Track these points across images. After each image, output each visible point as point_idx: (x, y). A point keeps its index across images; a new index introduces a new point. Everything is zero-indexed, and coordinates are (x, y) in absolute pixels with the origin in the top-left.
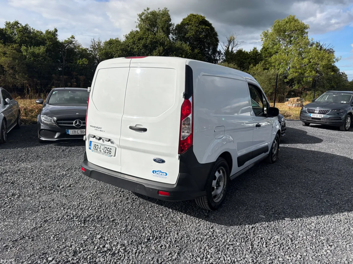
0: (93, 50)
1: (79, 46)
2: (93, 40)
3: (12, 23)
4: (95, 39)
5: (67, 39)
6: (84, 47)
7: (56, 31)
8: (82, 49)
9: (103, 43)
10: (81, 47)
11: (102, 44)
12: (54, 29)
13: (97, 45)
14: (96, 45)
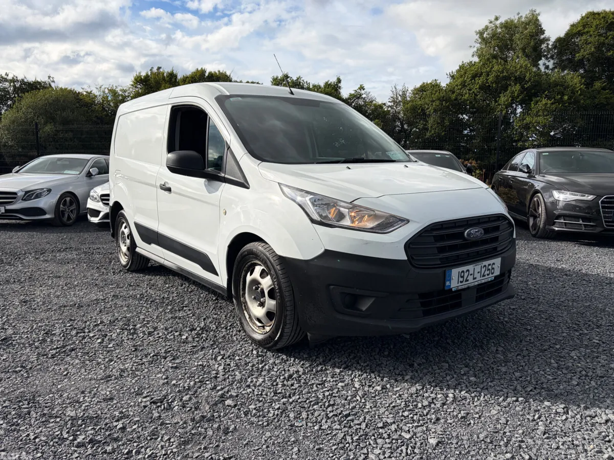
0: (394, 104)
1: (372, 102)
2: (394, 89)
3: (280, 78)
4: (397, 87)
5: (353, 92)
6: (379, 101)
7: (339, 81)
8: (375, 105)
9: (410, 91)
10: (374, 102)
11: (409, 95)
12: (336, 79)
13: (400, 95)
14: (398, 96)
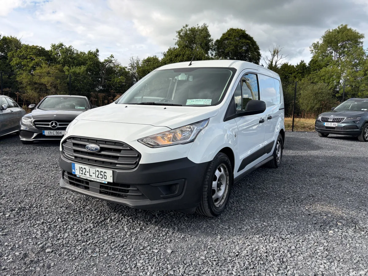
0: (132, 68)
1: (118, 65)
2: (132, 59)
3: (57, 45)
4: (134, 58)
5: (107, 59)
7: (98, 51)
8: (120, 67)
9: (141, 61)
10: (120, 66)
11: (141, 63)
12: (96, 49)
13: (135, 63)
14: (134, 63)
